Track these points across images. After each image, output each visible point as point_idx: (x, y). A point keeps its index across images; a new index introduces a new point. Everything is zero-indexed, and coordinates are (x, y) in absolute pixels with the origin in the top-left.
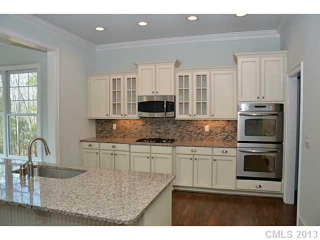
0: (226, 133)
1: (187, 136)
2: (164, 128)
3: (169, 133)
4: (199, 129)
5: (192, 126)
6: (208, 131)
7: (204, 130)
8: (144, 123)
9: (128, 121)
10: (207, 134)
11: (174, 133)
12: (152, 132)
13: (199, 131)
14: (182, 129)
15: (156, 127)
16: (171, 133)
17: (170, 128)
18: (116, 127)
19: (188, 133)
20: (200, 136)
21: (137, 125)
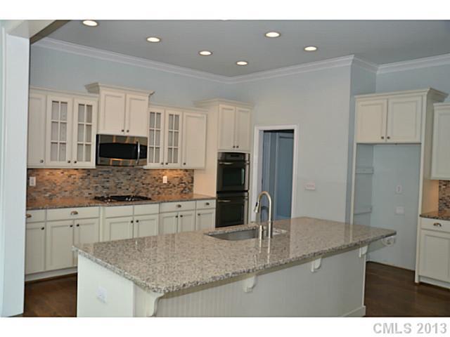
0: (183, 185)
1: (143, 190)
2: (114, 181)
3: (120, 188)
4: (157, 181)
5: (149, 177)
6: (166, 182)
7: (162, 182)
8: (85, 175)
9: (59, 172)
10: (165, 186)
11: (128, 187)
12: (96, 187)
13: (157, 183)
14: (138, 181)
15: (103, 180)
16: (123, 188)
17: (122, 180)
18: (37, 182)
19: (144, 186)
20: (158, 189)
21: (74, 178)
